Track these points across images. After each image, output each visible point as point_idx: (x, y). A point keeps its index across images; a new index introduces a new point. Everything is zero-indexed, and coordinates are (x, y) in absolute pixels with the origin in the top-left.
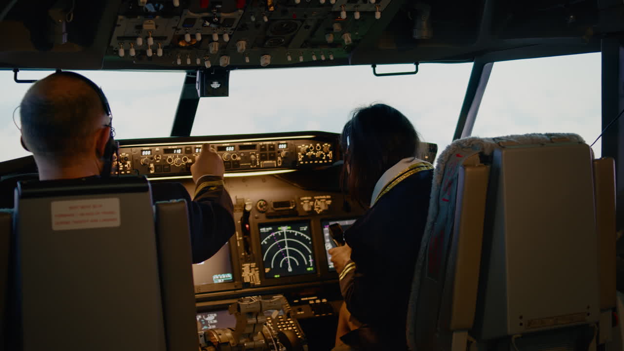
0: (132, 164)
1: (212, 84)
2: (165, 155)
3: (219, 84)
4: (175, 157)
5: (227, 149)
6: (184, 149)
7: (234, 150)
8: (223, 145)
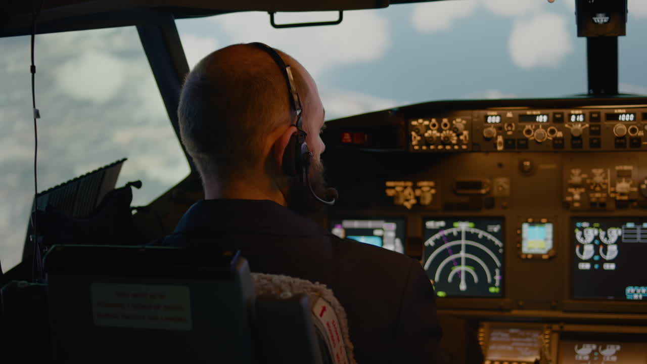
0: (471, 135)
1: (595, 16)
2: (522, 124)
3: (606, 16)
4: (537, 127)
5: (622, 118)
6: (551, 115)
7: (635, 119)
8: (616, 111)
